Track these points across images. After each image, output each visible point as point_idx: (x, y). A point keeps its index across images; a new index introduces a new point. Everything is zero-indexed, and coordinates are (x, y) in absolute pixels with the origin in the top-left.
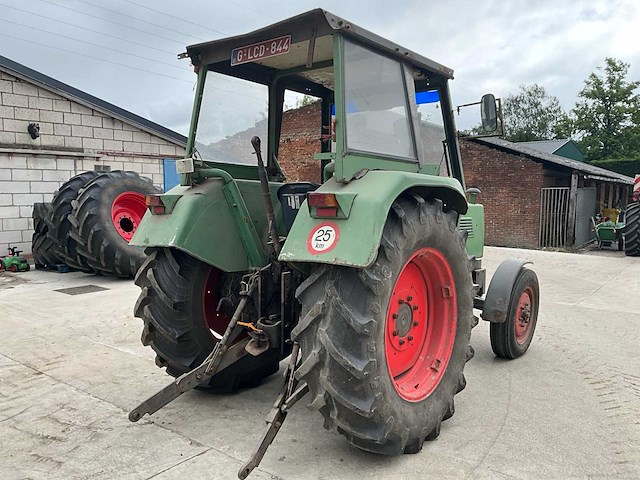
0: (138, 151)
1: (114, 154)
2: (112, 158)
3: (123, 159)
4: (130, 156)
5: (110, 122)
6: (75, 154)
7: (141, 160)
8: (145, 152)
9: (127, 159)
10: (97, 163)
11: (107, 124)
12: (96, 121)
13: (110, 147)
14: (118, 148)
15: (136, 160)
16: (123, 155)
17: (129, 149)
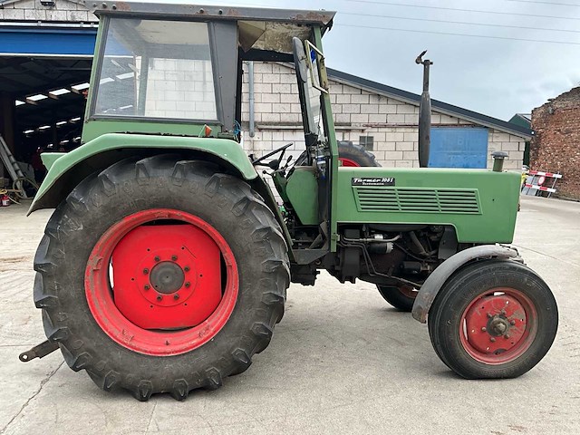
0: (401, 122)
1: (378, 126)
2: (376, 130)
3: (386, 130)
4: (393, 127)
5: (376, 98)
6: (342, 128)
7: (403, 130)
8: (407, 123)
9: (390, 130)
10: (362, 135)
11: (373, 101)
12: (364, 99)
13: (375, 120)
14: (382, 120)
15: (398, 130)
16: (385, 126)
17: (392, 121)
